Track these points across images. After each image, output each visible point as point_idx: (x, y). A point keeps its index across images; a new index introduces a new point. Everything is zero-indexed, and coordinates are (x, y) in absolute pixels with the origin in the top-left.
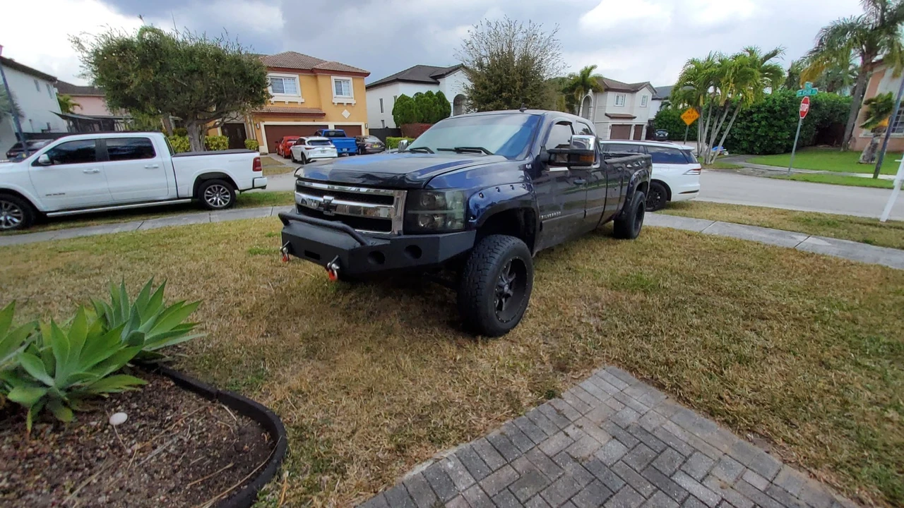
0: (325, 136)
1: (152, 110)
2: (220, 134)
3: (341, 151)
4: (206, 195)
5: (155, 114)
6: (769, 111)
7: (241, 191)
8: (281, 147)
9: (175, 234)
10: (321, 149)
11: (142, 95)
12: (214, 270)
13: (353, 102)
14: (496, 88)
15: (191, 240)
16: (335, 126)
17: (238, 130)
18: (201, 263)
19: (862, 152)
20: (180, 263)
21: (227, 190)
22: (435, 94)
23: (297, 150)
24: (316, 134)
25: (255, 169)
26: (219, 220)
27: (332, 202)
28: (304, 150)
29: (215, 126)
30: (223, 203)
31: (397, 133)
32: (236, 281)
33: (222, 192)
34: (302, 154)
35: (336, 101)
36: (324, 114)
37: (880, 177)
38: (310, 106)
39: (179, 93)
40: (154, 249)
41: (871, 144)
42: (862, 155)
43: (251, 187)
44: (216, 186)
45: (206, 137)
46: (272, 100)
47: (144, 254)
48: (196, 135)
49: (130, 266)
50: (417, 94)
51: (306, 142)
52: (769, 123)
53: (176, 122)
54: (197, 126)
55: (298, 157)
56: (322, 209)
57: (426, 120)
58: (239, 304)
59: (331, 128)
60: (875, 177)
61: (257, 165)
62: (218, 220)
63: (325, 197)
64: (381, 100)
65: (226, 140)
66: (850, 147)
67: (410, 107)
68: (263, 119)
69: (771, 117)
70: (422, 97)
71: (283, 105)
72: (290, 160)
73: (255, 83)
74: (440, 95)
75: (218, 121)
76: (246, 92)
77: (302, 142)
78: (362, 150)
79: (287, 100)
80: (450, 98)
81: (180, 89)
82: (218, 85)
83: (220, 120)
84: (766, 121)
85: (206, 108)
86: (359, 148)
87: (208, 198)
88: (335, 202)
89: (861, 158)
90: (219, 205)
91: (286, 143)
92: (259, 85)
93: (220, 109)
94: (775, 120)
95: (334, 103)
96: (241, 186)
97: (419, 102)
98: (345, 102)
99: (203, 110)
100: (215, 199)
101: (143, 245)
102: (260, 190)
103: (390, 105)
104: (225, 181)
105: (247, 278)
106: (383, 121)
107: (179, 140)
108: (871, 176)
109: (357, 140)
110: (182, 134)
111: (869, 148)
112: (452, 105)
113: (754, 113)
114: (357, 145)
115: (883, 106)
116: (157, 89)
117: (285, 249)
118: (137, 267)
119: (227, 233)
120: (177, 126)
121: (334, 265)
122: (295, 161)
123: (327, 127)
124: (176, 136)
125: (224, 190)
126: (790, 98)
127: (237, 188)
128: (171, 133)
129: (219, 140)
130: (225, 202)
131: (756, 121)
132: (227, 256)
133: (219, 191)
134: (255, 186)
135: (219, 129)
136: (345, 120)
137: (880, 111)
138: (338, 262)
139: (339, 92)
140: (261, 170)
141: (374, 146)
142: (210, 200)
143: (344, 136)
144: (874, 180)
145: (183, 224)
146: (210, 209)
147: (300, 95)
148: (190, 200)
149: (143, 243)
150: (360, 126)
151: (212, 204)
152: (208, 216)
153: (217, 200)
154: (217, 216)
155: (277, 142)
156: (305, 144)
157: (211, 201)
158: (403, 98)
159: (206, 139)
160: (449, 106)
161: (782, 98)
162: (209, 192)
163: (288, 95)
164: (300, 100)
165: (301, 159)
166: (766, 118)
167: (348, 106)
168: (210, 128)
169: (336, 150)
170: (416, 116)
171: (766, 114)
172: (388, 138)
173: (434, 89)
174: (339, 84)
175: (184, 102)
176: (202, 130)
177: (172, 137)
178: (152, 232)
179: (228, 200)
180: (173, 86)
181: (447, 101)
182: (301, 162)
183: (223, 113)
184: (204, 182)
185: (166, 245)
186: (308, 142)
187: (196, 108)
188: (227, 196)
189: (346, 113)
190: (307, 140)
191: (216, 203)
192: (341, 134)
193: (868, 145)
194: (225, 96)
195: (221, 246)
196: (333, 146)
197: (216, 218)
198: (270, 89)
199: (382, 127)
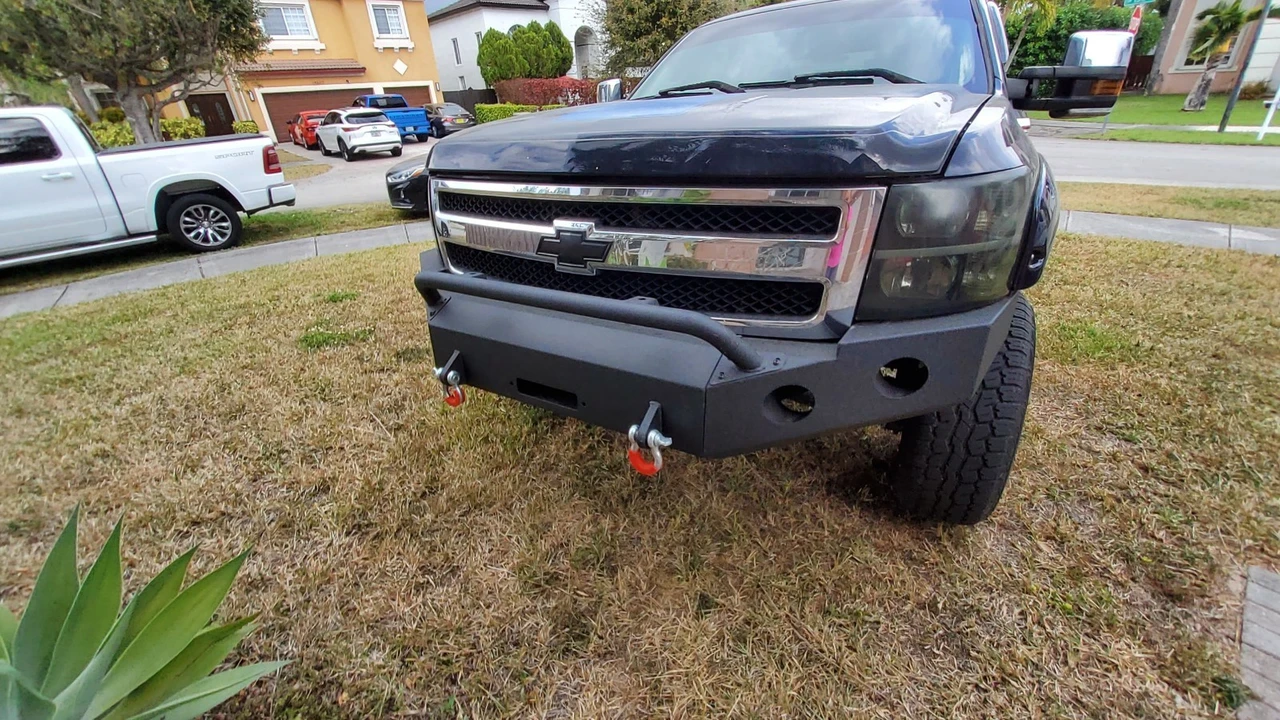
0: (372, 106)
1: (42, 69)
2: (186, 114)
3: (404, 132)
4: (183, 226)
5: (50, 79)
6: (1050, 38)
7: (250, 212)
8: (298, 131)
9: (136, 312)
10: (370, 128)
11: (10, 40)
12: (238, 396)
13: (409, 44)
14: (650, 10)
15: (173, 322)
16: (385, 89)
17: (217, 105)
18: (204, 380)
19: (1186, 95)
20: (160, 384)
21: (222, 214)
22: (543, 26)
23: (328, 134)
24: (356, 104)
25: (268, 170)
26: (219, 270)
27: (591, 237)
28: (341, 133)
29: (174, 99)
30: (219, 238)
31: (489, 96)
32: (297, 419)
33: (213, 217)
34: (340, 140)
35: (380, 44)
36: (363, 70)
37: (1228, 129)
38: (337, 56)
39: (86, 34)
40: (95, 351)
41: (1203, 80)
42: (1189, 98)
43: (268, 204)
44: (200, 206)
45: (160, 120)
46: (271, 46)
47: (74, 369)
48: (142, 116)
49: (40, 403)
50: (513, 28)
51: (343, 118)
52: (1049, 57)
53: (99, 96)
54: (140, 98)
55: (334, 147)
56: (550, 258)
57: (534, 72)
58: (324, 488)
59: (379, 91)
60: (1221, 129)
61: (270, 162)
62: (217, 273)
63: (559, 223)
64: (455, 41)
65: (200, 124)
66: (1155, 89)
67: (506, 50)
68: (260, 83)
69: (1053, 47)
70: (524, 33)
71: (289, 57)
72: (319, 153)
73: (235, 11)
74: (553, 29)
75: (175, 88)
76: (221, 29)
77: (335, 118)
78: (438, 130)
79: (295, 46)
80: (569, 34)
81: (87, 27)
82: (163, 18)
83: (181, 86)
84: (1046, 53)
85: (150, 62)
86: (432, 124)
87: (189, 231)
88: (597, 234)
89: (1187, 102)
90: (212, 243)
91: (306, 124)
92: (241, 15)
93: (177, 63)
94: (1057, 51)
95: (377, 48)
96: (247, 202)
97: (519, 41)
98: (396, 44)
99: (145, 66)
100: (202, 231)
101: (69, 345)
102: (284, 208)
103: (471, 50)
104: (215, 196)
105: (322, 408)
106: (462, 78)
107: (113, 129)
108: (1215, 128)
109: (427, 112)
110: (116, 118)
111: (1200, 86)
112: (573, 45)
113: (1029, 41)
114: (428, 119)
115: (1227, 20)
116: (38, 26)
117: (451, 374)
118: (61, 404)
119: (242, 300)
120: (103, 105)
121: (654, 436)
122: (328, 153)
123: (370, 91)
124: (105, 122)
125: (216, 213)
126: (1081, 16)
127: (241, 208)
128: (94, 119)
129: (185, 126)
130: (223, 235)
131: (1031, 54)
132: (260, 357)
133: (207, 216)
134: (274, 202)
135: (182, 105)
136: (402, 77)
137: (1224, 27)
138: (663, 425)
139: (384, 28)
140: (279, 170)
141: (458, 121)
142: (192, 234)
143: (405, 105)
144: (1220, 134)
145: (149, 286)
146: (196, 250)
147: (317, 37)
148: (154, 236)
149: (69, 338)
150: (426, 88)
151: (198, 242)
152: (197, 266)
153: (206, 233)
154: (213, 263)
155: (290, 123)
156: (341, 122)
157: (196, 237)
158: (493, 35)
159: (163, 125)
160: (569, 47)
161: (1070, 15)
162: (187, 219)
163: (293, 37)
164: (318, 46)
165: (339, 150)
166: (1045, 49)
167: (403, 53)
168: (166, 103)
169: (396, 129)
170: (518, 67)
171: (1045, 43)
172: (477, 106)
173: (542, 20)
174: (380, 13)
175: (101, 51)
176: (151, 110)
177: (98, 124)
178: (89, 309)
179: (229, 232)
180: (71, 18)
181: (565, 39)
182: (338, 155)
183: (183, 71)
184: (173, 201)
185: (119, 340)
186: (347, 118)
187: (131, 64)
188: (224, 224)
189: (400, 66)
190: (344, 114)
191: (206, 240)
192: (399, 101)
193: (1199, 82)
194: (183, 39)
195: (241, 333)
196: (391, 123)
197: (214, 266)
198: (260, 23)
199: (462, 89)
